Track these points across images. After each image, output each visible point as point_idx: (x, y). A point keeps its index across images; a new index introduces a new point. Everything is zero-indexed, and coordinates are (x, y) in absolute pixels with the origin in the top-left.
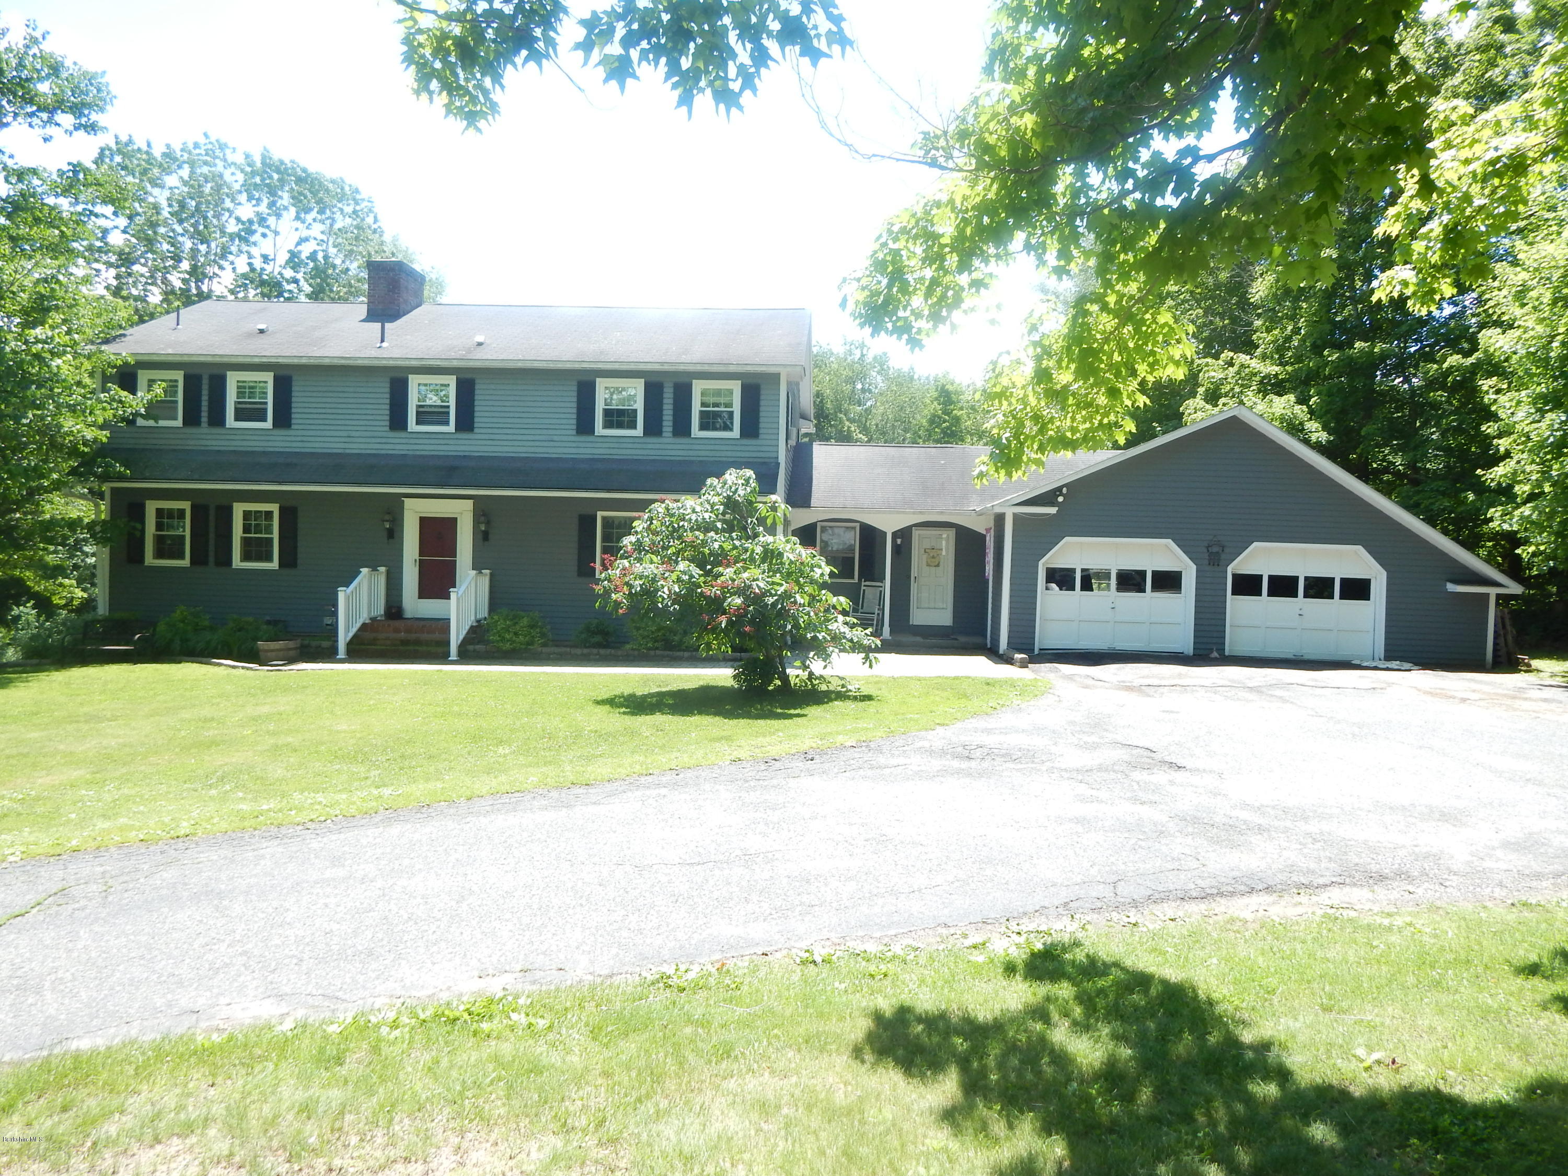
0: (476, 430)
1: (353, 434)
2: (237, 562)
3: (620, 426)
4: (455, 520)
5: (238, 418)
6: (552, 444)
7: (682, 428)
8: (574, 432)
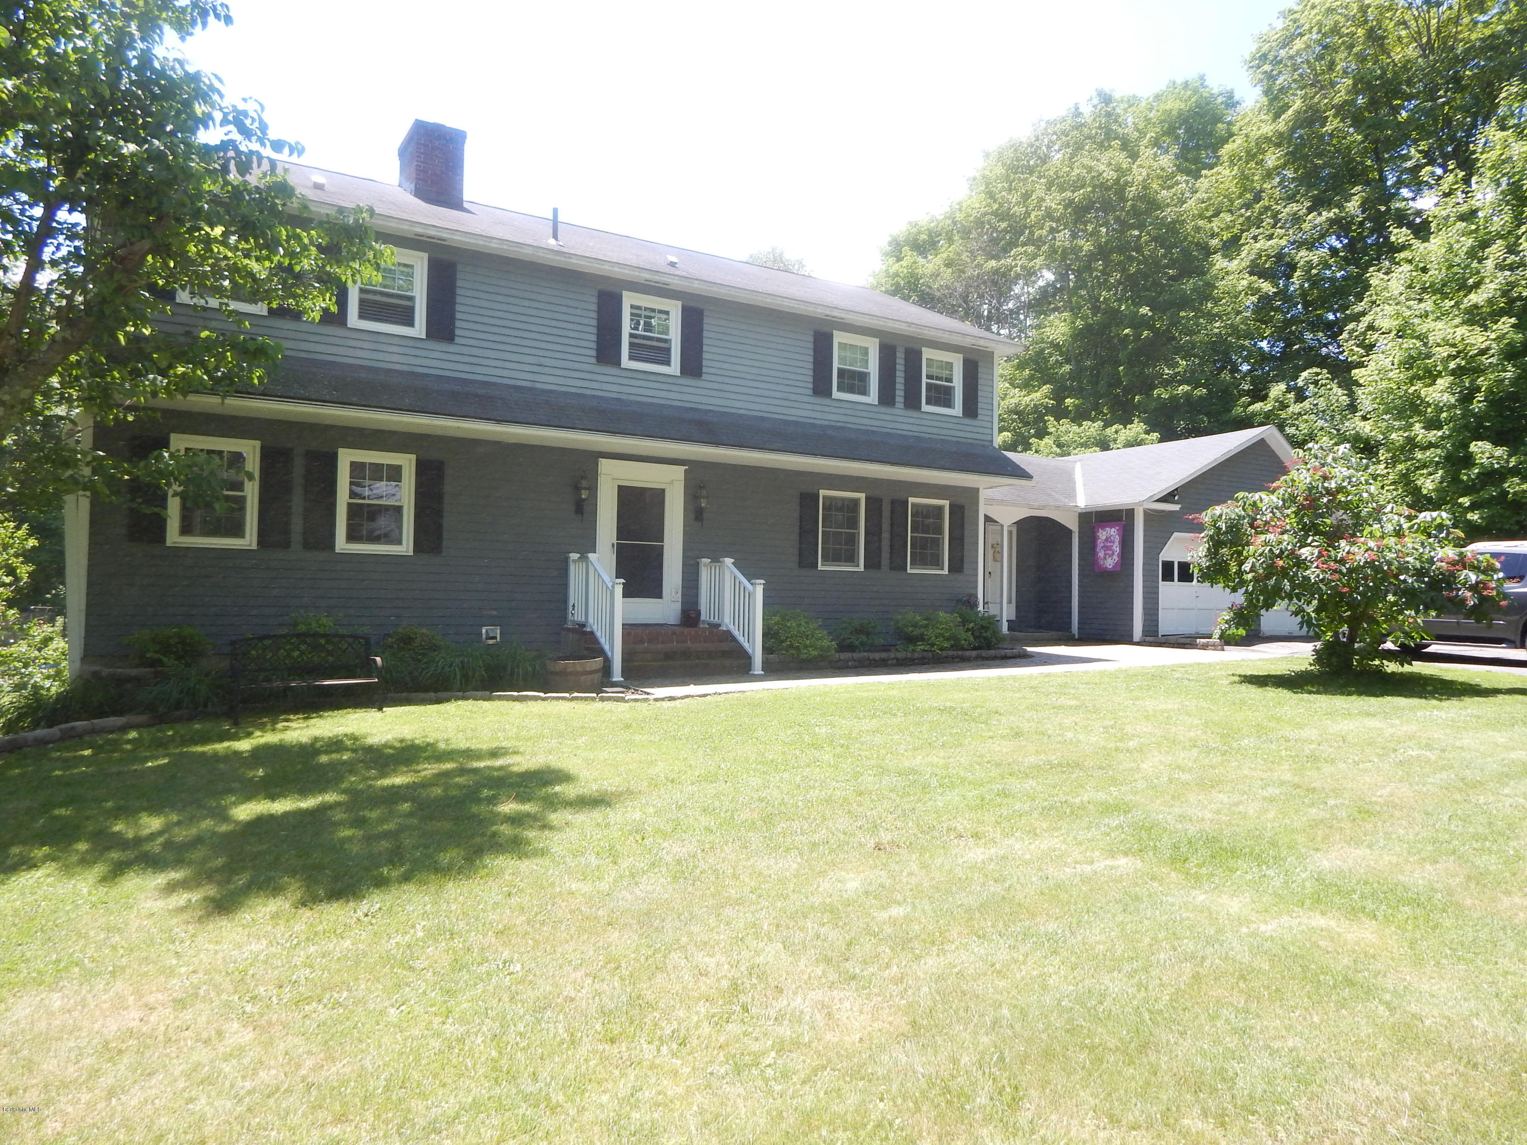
0: (704, 376)
1: (547, 362)
2: (341, 543)
3: (851, 390)
4: (663, 491)
5: (362, 316)
6: (786, 403)
7: (912, 403)
8: (810, 392)
